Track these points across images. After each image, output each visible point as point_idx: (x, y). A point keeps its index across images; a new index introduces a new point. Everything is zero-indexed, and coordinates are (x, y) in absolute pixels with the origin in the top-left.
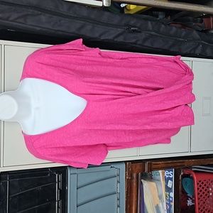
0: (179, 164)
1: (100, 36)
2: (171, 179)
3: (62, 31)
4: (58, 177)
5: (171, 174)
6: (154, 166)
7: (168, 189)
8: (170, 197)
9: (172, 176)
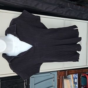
0: (81, 71)
1: (46, 9)
3: (28, 6)
6: (70, 73)
7: (75, 83)
8: (76, 87)
9: (77, 77)
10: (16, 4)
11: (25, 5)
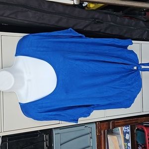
0: (134, 122)
2: (128, 133)
4: (46, 137)
5: (128, 129)
6: (116, 124)
7: (126, 141)
8: (128, 146)
9: (129, 131)
10: (26, 22)
11: (40, 22)
